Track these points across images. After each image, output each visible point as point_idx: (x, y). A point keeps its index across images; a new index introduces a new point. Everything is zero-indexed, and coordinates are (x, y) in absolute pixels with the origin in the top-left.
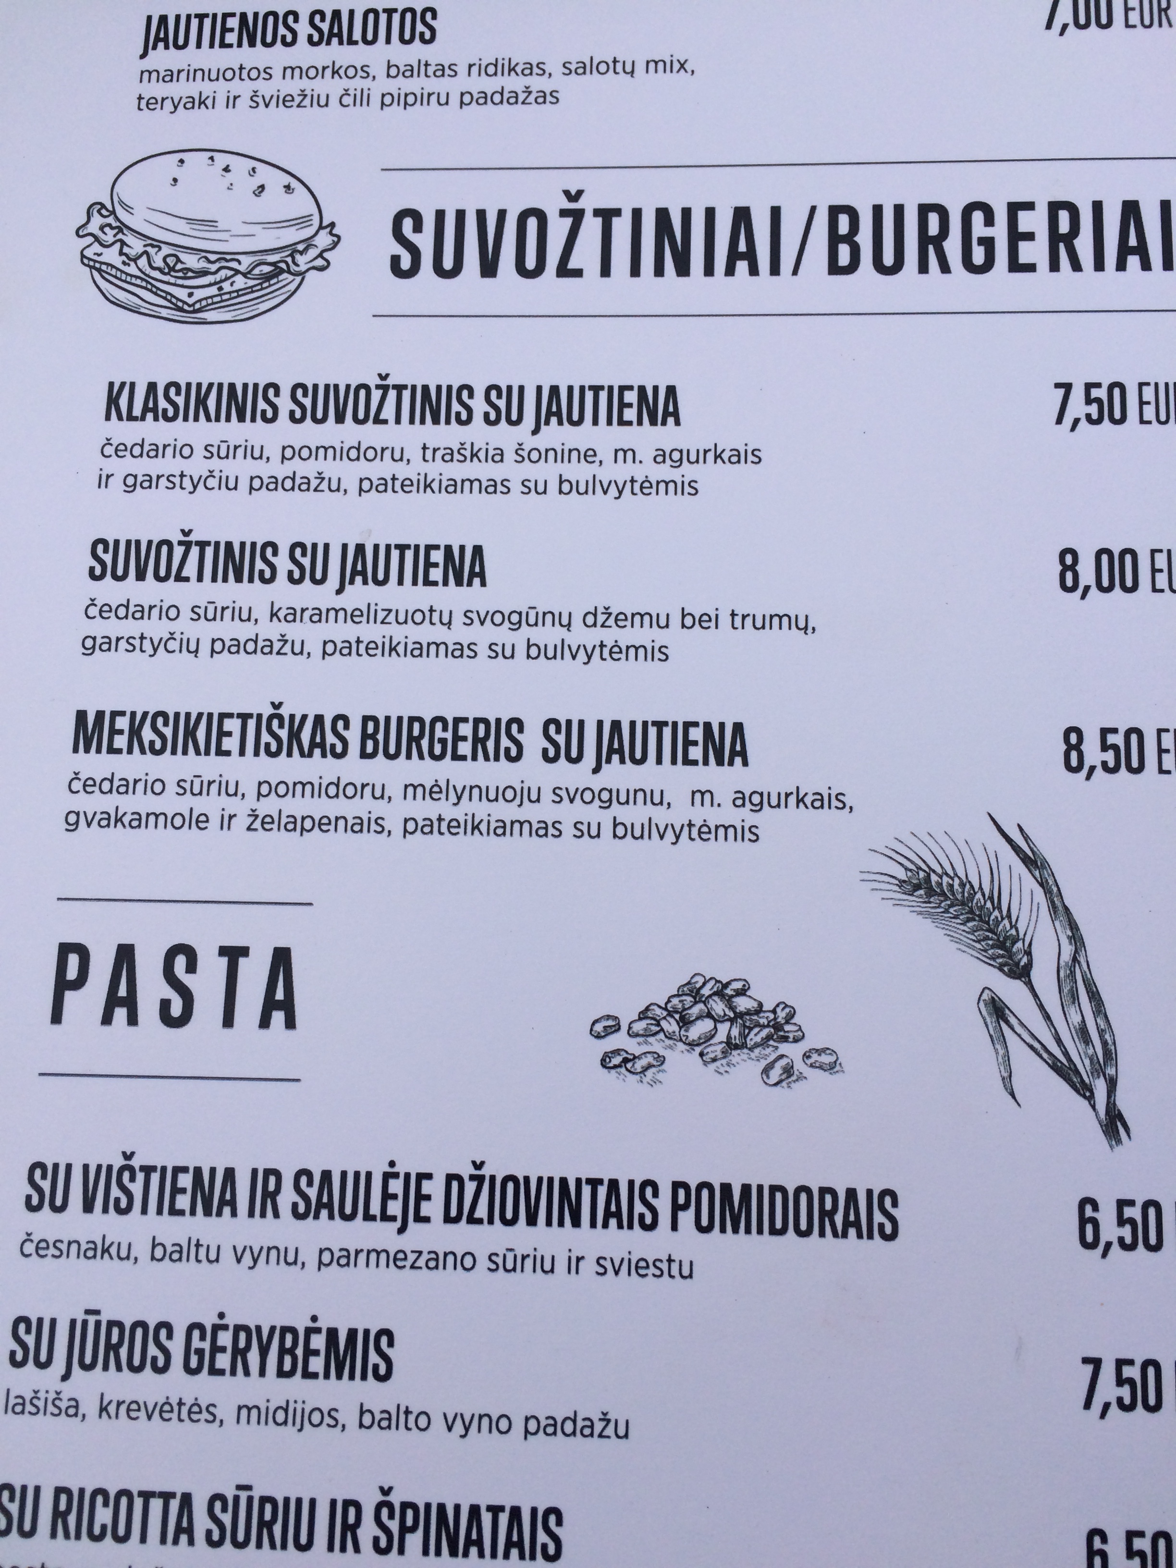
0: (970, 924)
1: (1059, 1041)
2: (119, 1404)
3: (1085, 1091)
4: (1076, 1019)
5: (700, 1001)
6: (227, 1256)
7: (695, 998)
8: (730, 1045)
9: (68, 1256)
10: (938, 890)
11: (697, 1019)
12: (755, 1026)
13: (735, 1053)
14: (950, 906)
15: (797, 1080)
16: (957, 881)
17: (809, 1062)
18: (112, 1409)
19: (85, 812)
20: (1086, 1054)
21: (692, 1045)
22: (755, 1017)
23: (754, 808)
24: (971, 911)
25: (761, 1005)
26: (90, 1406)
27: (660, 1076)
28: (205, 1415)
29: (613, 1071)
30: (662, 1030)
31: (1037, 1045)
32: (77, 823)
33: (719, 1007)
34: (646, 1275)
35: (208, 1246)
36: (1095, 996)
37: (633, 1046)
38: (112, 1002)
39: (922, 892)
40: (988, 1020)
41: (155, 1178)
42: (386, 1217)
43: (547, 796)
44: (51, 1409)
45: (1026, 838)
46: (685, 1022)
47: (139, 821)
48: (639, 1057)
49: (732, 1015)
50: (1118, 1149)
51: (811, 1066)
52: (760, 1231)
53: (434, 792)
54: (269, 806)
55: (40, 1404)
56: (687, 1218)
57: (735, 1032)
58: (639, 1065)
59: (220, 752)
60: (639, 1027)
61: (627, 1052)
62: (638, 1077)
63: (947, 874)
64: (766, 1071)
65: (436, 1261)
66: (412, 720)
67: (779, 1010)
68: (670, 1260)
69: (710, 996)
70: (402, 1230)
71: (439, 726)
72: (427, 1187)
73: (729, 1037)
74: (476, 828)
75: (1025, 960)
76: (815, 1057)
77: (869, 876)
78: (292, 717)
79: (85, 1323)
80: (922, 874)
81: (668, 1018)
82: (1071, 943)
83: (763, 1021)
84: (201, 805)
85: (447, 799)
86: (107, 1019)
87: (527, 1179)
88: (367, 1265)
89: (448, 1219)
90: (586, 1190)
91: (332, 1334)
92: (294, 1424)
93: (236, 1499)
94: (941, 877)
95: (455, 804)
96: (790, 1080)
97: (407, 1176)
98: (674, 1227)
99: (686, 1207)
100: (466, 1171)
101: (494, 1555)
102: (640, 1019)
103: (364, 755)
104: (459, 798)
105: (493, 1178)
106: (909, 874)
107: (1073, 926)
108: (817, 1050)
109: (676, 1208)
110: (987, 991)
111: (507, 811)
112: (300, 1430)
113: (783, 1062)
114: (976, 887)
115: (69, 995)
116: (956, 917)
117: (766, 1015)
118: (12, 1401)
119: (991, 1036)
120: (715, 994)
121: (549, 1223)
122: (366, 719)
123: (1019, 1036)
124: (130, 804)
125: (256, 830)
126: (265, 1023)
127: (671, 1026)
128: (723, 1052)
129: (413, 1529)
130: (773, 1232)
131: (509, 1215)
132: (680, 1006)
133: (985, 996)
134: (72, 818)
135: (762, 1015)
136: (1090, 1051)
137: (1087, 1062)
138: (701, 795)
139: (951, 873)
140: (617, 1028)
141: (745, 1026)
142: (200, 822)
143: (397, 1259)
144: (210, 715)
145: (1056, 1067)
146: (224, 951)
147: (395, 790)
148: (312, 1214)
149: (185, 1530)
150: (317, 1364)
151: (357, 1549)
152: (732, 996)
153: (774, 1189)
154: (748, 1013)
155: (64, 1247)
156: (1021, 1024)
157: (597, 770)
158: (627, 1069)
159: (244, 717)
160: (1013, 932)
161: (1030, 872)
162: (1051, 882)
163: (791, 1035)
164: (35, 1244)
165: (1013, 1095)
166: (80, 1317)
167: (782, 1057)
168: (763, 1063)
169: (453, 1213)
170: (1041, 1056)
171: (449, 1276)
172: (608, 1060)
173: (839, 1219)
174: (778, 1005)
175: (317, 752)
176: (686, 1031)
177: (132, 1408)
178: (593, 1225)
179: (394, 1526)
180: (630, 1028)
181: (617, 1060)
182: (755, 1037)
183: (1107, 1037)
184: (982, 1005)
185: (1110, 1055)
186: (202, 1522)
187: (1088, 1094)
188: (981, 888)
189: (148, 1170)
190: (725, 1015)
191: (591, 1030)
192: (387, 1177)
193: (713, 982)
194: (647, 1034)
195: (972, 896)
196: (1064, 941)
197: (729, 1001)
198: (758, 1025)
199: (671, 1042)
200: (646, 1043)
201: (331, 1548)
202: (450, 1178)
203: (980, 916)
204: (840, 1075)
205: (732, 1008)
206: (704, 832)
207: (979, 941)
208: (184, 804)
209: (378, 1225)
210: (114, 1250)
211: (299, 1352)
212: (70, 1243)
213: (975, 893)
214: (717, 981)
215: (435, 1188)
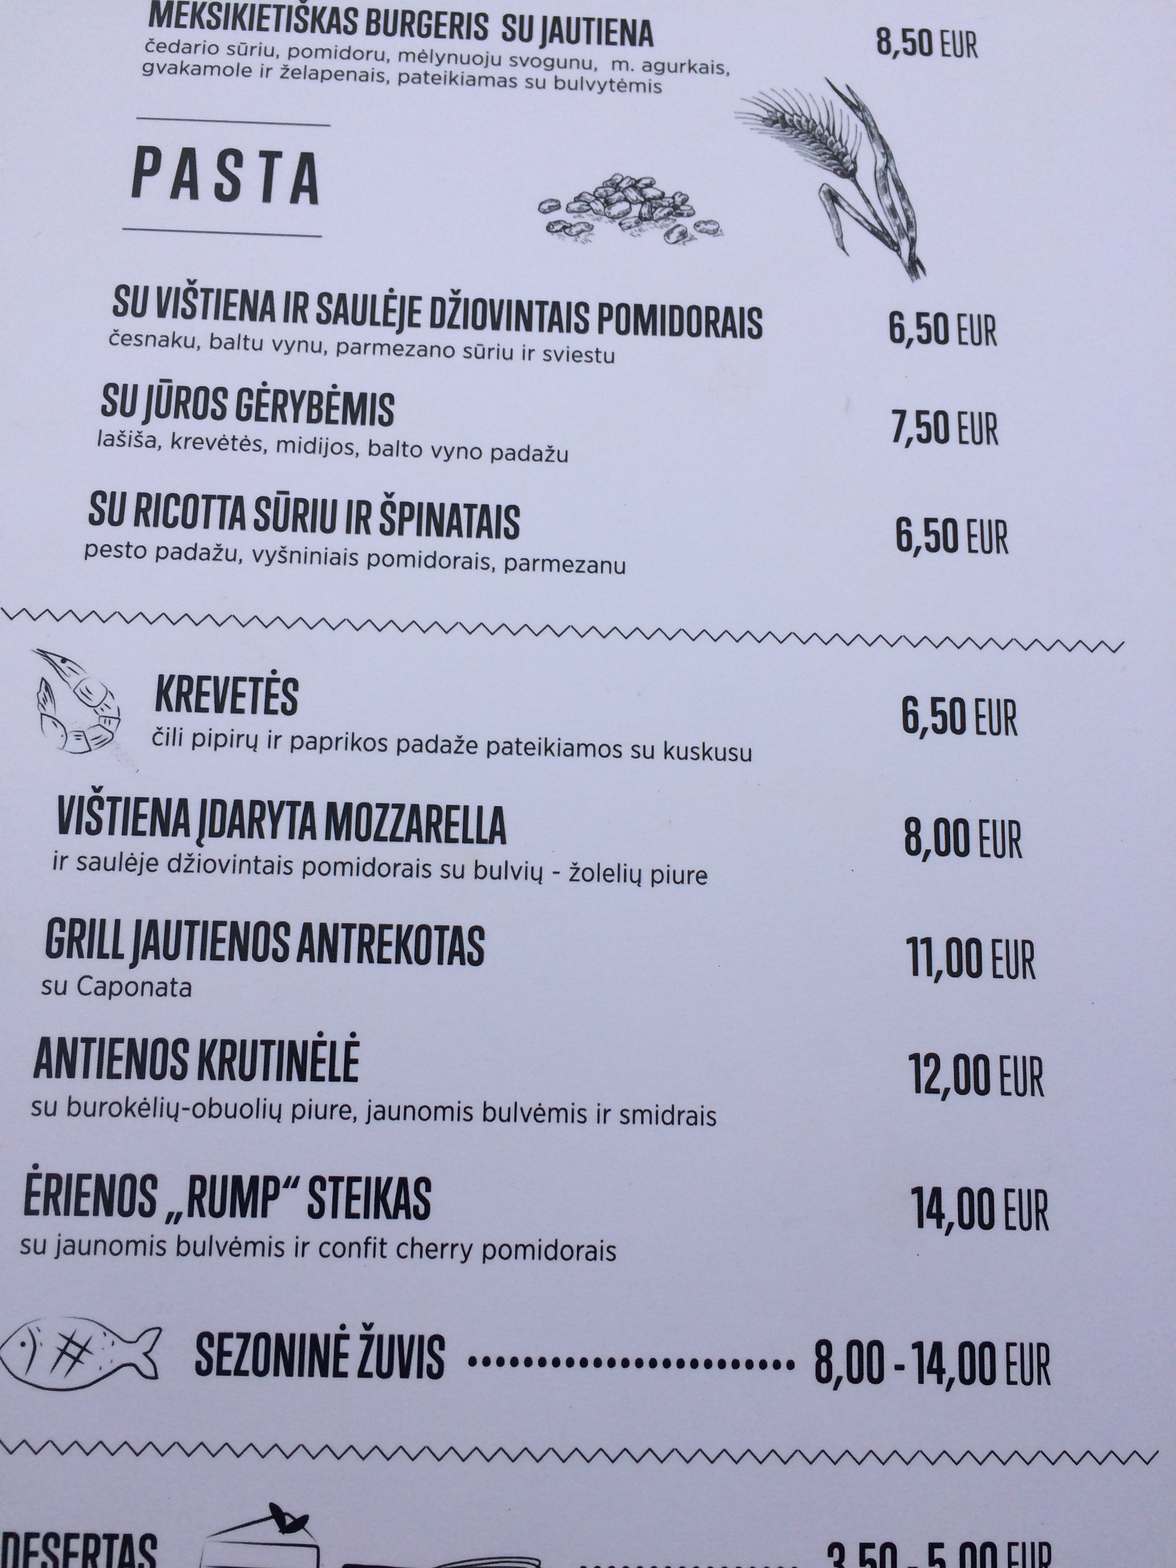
0: (814, 145)
1: (876, 216)
2: (187, 439)
3: (894, 246)
4: (887, 202)
5: (619, 191)
6: (268, 346)
7: (615, 189)
8: (641, 218)
9: (146, 345)
10: (790, 124)
11: (617, 202)
12: (660, 207)
13: (645, 223)
14: (801, 133)
15: (690, 240)
16: (803, 119)
17: (698, 229)
18: (182, 443)
19: (158, 64)
20: (895, 224)
21: (613, 218)
22: (659, 201)
23: (658, 72)
24: (814, 137)
25: (663, 193)
26: (164, 440)
27: (590, 238)
28: (253, 446)
29: (556, 235)
30: (591, 208)
31: (860, 218)
32: (152, 70)
33: (633, 195)
34: (580, 361)
35: (254, 340)
36: (900, 189)
37: (570, 219)
38: (178, 184)
39: (779, 125)
40: (826, 203)
41: (212, 297)
42: (386, 323)
43: (506, 61)
44: (134, 442)
45: (852, 93)
46: (608, 204)
47: (198, 70)
48: (575, 226)
49: (643, 200)
50: (917, 282)
51: (700, 231)
52: (663, 333)
53: (421, 57)
54: (298, 63)
55: (126, 440)
56: (609, 326)
57: (645, 210)
58: (574, 230)
59: (260, 28)
60: (575, 206)
61: (565, 222)
62: (573, 238)
63: (797, 115)
64: (668, 234)
65: (425, 351)
66: (404, 12)
67: (676, 197)
68: (597, 352)
69: (627, 188)
70: (399, 331)
71: (425, 17)
72: (417, 305)
73: (640, 213)
74: (453, 80)
75: (852, 167)
76: (702, 226)
77: (740, 115)
78: (315, 8)
79: (160, 388)
80: (779, 115)
81: (596, 201)
82: (884, 157)
83: (664, 204)
84: (245, 61)
85: (431, 62)
86: (175, 194)
87: (492, 301)
88: (374, 353)
89: (433, 325)
90: (536, 309)
91: (348, 396)
92: (320, 452)
93: (277, 500)
94: (792, 116)
95: (437, 65)
96: (684, 240)
97: (403, 298)
98: (601, 330)
99: (609, 318)
100: (447, 295)
101: (469, 535)
102: (575, 201)
103: (369, 32)
104: (440, 61)
105: (466, 300)
106: (770, 114)
107: (885, 146)
108: (704, 222)
109: (602, 319)
110: (825, 186)
111: (477, 71)
112: (325, 456)
113: (680, 229)
114: (817, 122)
115: (145, 180)
116: (803, 140)
117: (667, 200)
118: (103, 438)
119: (828, 213)
120: (630, 186)
121: (508, 328)
122: (370, 11)
123: (848, 213)
124: (190, 60)
125: (287, 78)
126: (294, 199)
127: (598, 206)
128: (636, 223)
129: (410, 519)
130: (672, 333)
131: (479, 323)
132: (604, 194)
133: (825, 188)
134: (148, 68)
135: (664, 199)
136: (898, 222)
137: (896, 229)
138: (619, 64)
139: (799, 113)
140: (559, 207)
141: (652, 207)
142: (246, 72)
143: (396, 350)
144: (253, 6)
145: (874, 232)
146: (262, 154)
147: (392, 55)
148: (332, 321)
149: (238, 519)
150: (336, 415)
151: (368, 531)
152: (642, 188)
153: (672, 308)
154: (654, 198)
155: (143, 339)
156: (849, 205)
157: (543, 46)
158: (566, 233)
159: (279, 8)
160: (844, 150)
161: (855, 113)
162: (869, 120)
163: (685, 213)
164: (120, 338)
165: (843, 249)
166: (156, 384)
167: (679, 226)
168: (665, 230)
169: (438, 321)
170: (863, 225)
171: (435, 361)
172: (551, 227)
173: (720, 326)
174: (676, 194)
175: (334, 30)
176: (609, 209)
177: (197, 442)
178: (541, 329)
179: (396, 517)
180: (568, 207)
181: (558, 227)
182: (659, 213)
183: (909, 213)
184: (822, 194)
185: (911, 224)
186: (251, 514)
187: (896, 248)
188: (821, 123)
189: (207, 291)
190: (637, 199)
191: (539, 208)
192: (387, 298)
193: (628, 179)
194: (580, 211)
195: (814, 128)
196: (879, 156)
197: (640, 191)
198: (661, 206)
199: (598, 216)
200: (580, 216)
201: (348, 531)
202: (434, 300)
203: (820, 140)
204: (721, 237)
205: (642, 195)
206: (621, 86)
207: (820, 155)
208: (233, 61)
209: (382, 329)
210: (181, 342)
211: (324, 407)
212: (147, 337)
213: (817, 126)
214: (631, 179)
215: (424, 306)
